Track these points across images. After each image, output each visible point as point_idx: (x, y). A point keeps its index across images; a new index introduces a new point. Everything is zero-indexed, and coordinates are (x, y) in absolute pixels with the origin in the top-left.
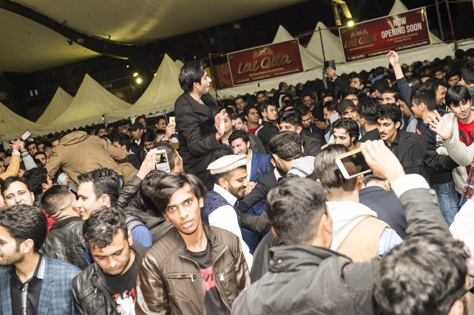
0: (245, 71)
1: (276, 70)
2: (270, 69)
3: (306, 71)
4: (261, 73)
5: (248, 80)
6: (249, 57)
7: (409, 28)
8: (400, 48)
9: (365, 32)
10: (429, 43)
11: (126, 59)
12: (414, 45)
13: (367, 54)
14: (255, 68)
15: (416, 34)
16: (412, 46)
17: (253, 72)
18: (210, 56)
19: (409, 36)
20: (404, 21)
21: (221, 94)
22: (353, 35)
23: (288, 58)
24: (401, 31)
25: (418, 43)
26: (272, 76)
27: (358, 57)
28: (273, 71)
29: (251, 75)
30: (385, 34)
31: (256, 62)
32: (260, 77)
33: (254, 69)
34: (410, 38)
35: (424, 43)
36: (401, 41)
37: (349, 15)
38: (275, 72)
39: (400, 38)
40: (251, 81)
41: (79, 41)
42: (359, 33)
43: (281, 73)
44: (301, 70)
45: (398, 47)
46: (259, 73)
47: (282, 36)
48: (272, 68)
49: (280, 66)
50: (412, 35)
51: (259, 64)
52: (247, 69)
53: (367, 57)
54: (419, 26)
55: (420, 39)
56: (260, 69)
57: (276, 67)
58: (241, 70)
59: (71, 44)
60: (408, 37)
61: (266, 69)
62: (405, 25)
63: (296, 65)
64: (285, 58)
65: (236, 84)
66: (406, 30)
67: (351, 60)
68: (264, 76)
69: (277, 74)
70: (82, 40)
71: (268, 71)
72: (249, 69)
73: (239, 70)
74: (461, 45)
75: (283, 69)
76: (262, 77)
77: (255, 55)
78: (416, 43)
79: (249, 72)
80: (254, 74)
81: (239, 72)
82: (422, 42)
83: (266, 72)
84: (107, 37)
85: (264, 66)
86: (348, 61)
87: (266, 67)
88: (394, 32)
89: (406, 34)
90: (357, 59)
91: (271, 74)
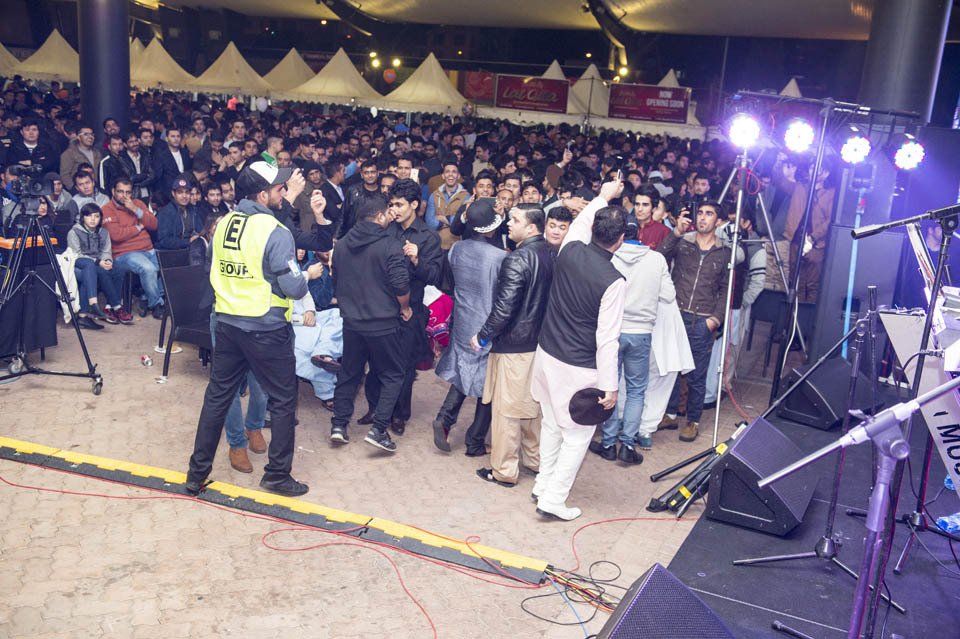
0: (510, 96)
1: (541, 105)
2: (535, 102)
3: (570, 114)
4: (525, 103)
5: (511, 106)
7: (673, 103)
8: (659, 119)
9: (633, 94)
10: (685, 122)
11: (369, 34)
13: (629, 115)
14: (522, 97)
15: (677, 110)
16: (671, 120)
17: (518, 100)
19: (671, 110)
20: (669, 95)
22: (621, 93)
23: (555, 95)
24: (664, 103)
25: (677, 119)
26: (536, 109)
27: (621, 115)
28: (537, 104)
29: (515, 102)
30: (650, 102)
31: (524, 91)
32: (523, 107)
33: (519, 97)
34: (671, 113)
35: (681, 121)
37: (624, 61)
39: (661, 109)
40: (514, 107)
42: (628, 93)
43: (545, 109)
44: (564, 112)
45: (657, 118)
46: (523, 103)
47: (554, 72)
48: (537, 102)
49: (546, 102)
50: (674, 110)
51: (526, 93)
52: (513, 95)
53: (628, 118)
54: (681, 104)
55: (679, 116)
56: (525, 99)
57: (541, 102)
58: (508, 93)
60: (669, 111)
61: (532, 101)
62: (670, 100)
63: (560, 106)
64: (552, 96)
65: (498, 106)
66: (670, 104)
67: (613, 117)
69: (540, 109)
71: (533, 104)
72: (515, 96)
73: (505, 93)
75: (548, 105)
76: (525, 107)
79: (514, 98)
80: (518, 102)
81: (504, 96)
82: (680, 119)
83: (531, 104)
84: (357, 6)
85: (530, 96)
86: (610, 116)
87: (532, 98)
88: (659, 103)
89: (668, 108)
90: (618, 117)
91: (535, 107)
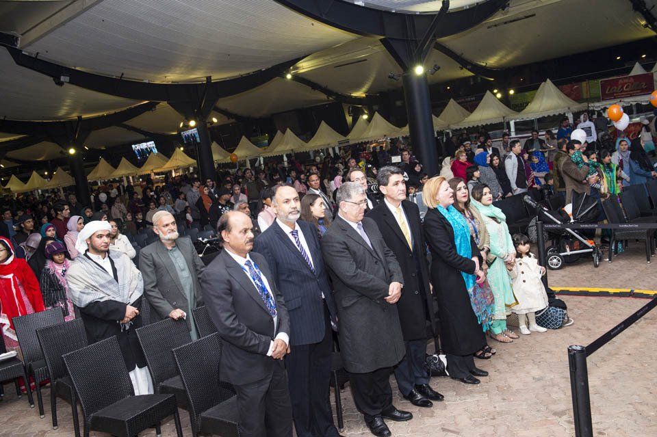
0: (611, 91)
2: (629, 91)
5: (613, 97)
6: (616, 82)
11: (492, 80)
14: (619, 90)
17: (617, 93)
23: (644, 84)
26: (631, 96)
31: (620, 87)
32: (622, 96)
40: (615, 98)
41: (468, 67)
43: (638, 94)
44: (652, 92)
48: (631, 91)
49: (638, 90)
51: (622, 87)
52: (613, 90)
56: (622, 91)
57: (634, 91)
59: (462, 69)
63: (649, 90)
64: (642, 84)
65: (603, 100)
68: (625, 95)
70: (469, 67)
72: (615, 91)
73: (608, 90)
75: (640, 91)
77: (621, 81)
79: (614, 93)
81: (607, 92)
83: (627, 93)
84: (484, 64)
87: (627, 89)
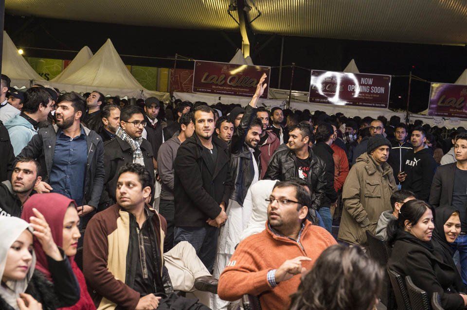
0: (208, 81)
1: (241, 90)
2: (234, 87)
3: (270, 99)
4: (225, 88)
5: (210, 91)
7: (374, 89)
8: (360, 103)
9: (335, 80)
10: (386, 107)
12: (374, 105)
14: (221, 81)
15: (378, 96)
16: (371, 104)
17: (217, 85)
18: (176, 56)
19: (372, 95)
20: (370, 81)
21: (177, 96)
24: (366, 89)
25: (377, 104)
26: (236, 94)
27: (322, 100)
28: (237, 89)
29: (214, 87)
30: (351, 88)
31: (223, 76)
32: (223, 92)
33: (218, 82)
34: (372, 98)
35: (382, 105)
36: (363, 98)
38: (239, 91)
39: (363, 95)
40: (212, 92)
42: (329, 80)
43: (245, 94)
45: (359, 102)
46: (222, 88)
48: (237, 87)
49: (246, 87)
50: (375, 96)
51: (226, 79)
52: (212, 79)
54: (382, 90)
56: (225, 84)
57: (241, 87)
58: (205, 80)
60: (370, 97)
61: (231, 86)
62: (370, 86)
64: (253, 81)
65: (196, 90)
66: (370, 90)
67: (314, 101)
68: (227, 91)
69: (240, 93)
71: (233, 89)
72: (214, 81)
73: (204, 78)
74: (412, 116)
75: (248, 90)
76: (225, 92)
77: (224, 69)
78: (375, 104)
79: (213, 84)
80: (217, 87)
81: (203, 81)
82: (381, 104)
83: (230, 89)
85: (230, 82)
86: (311, 101)
87: (232, 84)
89: (370, 93)
90: (319, 102)
91: (235, 92)
